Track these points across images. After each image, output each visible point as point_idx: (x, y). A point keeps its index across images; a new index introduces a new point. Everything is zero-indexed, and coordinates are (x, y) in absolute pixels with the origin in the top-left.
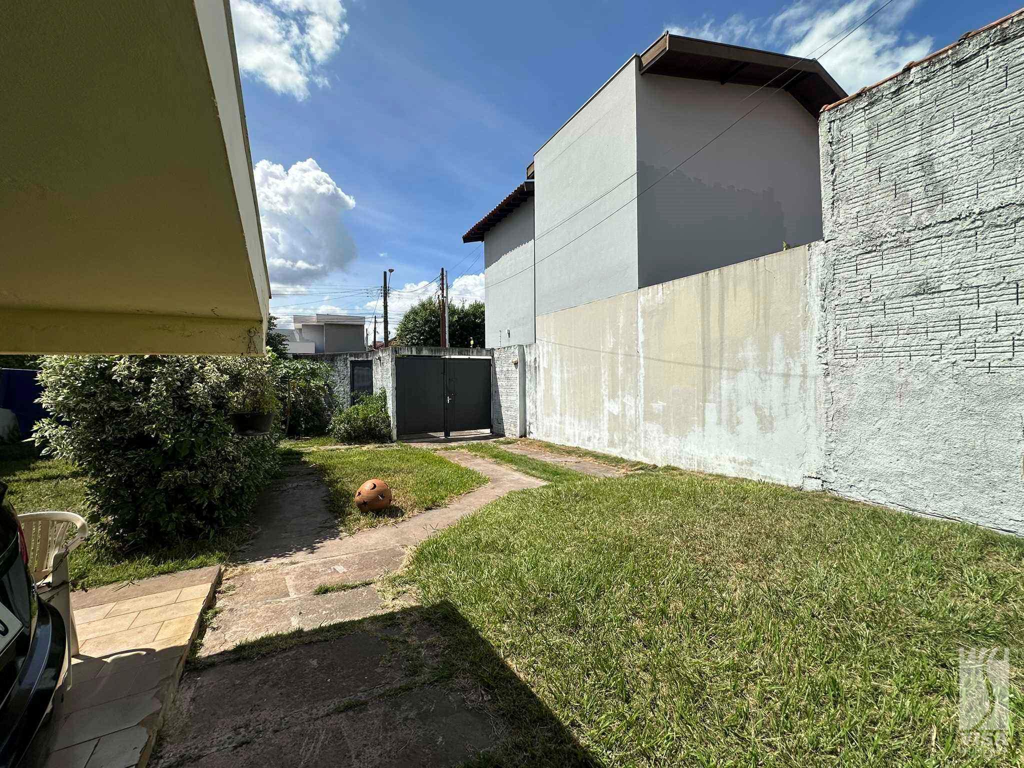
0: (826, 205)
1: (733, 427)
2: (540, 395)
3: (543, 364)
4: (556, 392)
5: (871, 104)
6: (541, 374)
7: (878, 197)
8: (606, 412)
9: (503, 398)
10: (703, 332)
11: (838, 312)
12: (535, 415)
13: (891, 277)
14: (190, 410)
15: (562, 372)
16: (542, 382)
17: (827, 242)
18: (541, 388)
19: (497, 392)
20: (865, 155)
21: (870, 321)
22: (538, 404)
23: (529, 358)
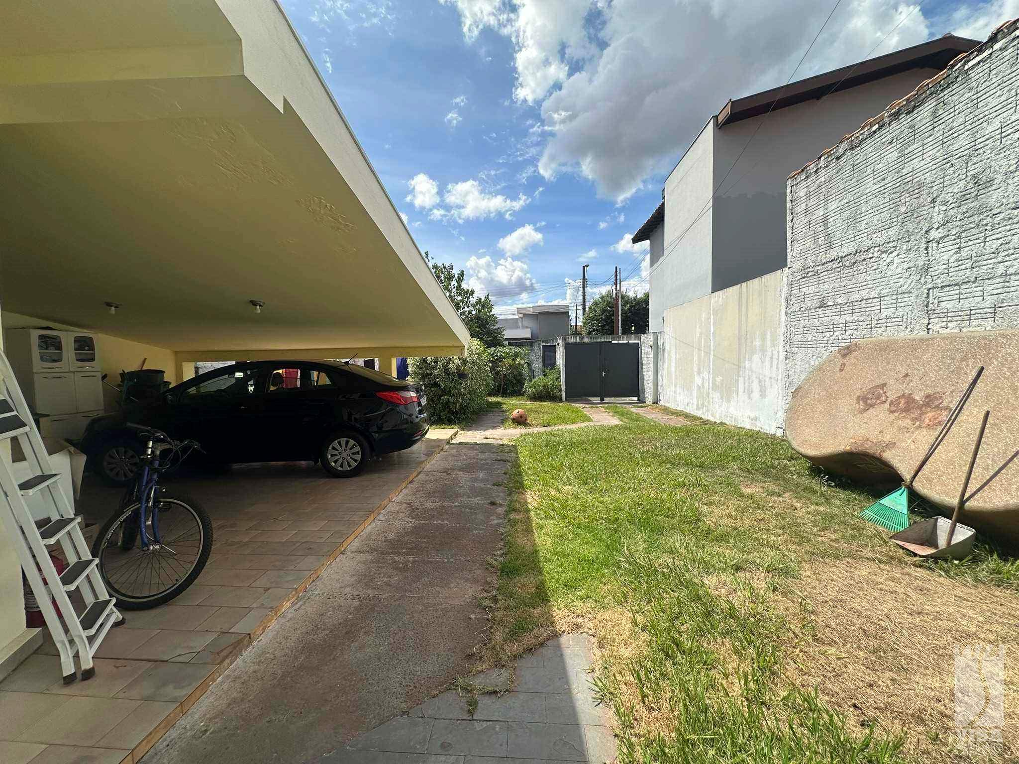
0: (789, 244)
1: (749, 395)
2: (665, 372)
3: (667, 347)
4: (673, 369)
5: (807, 177)
6: (666, 355)
7: (809, 241)
8: (696, 385)
9: (645, 374)
10: (739, 327)
11: (792, 317)
12: (662, 386)
13: (811, 295)
14: (449, 374)
15: (676, 355)
16: (666, 360)
17: (789, 268)
18: (666, 366)
19: (642, 368)
20: (804, 211)
21: (803, 323)
22: (664, 377)
23: (660, 343)
